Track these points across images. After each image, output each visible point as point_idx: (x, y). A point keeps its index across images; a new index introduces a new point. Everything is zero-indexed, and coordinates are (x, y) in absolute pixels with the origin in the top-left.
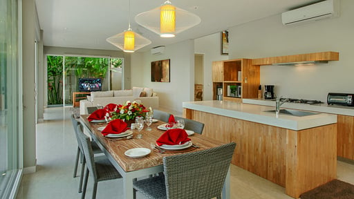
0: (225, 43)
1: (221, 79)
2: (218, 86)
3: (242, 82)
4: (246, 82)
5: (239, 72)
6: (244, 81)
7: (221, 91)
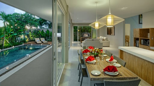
0: (141, 19)
1: (138, 36)
2: (136, 39)
3: (150, 39)
4: (152, 39)
5: (148, 34)
6: (151, 38)
7: (138, 42)
